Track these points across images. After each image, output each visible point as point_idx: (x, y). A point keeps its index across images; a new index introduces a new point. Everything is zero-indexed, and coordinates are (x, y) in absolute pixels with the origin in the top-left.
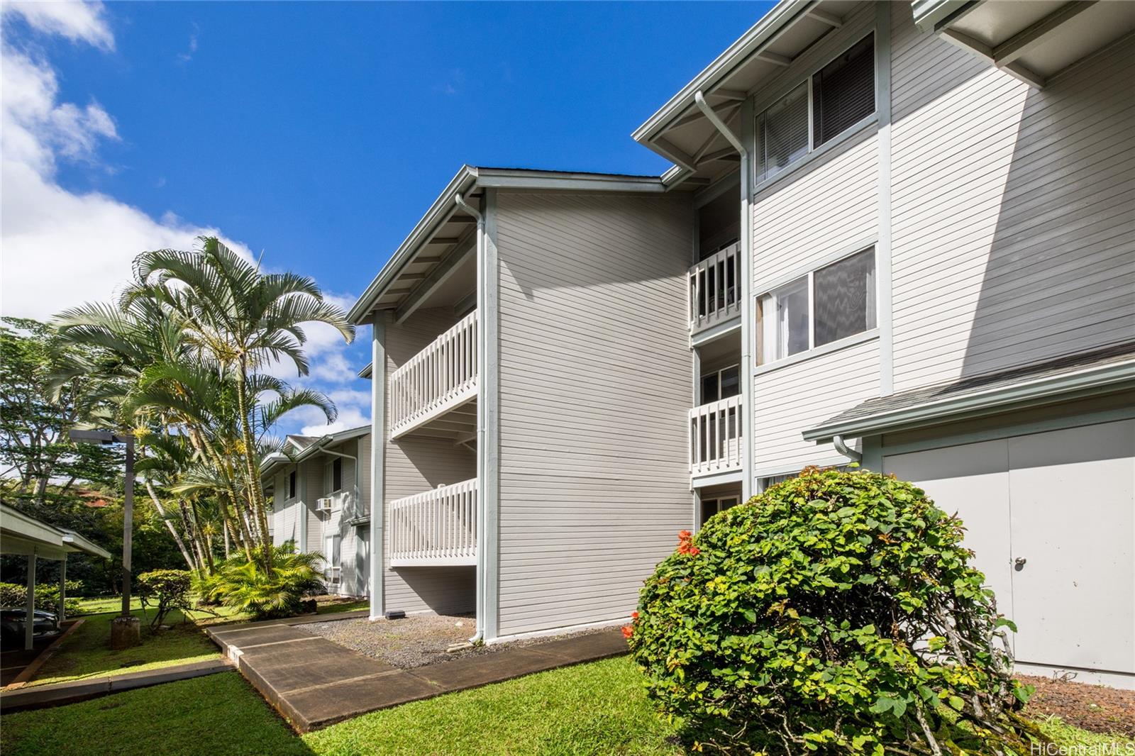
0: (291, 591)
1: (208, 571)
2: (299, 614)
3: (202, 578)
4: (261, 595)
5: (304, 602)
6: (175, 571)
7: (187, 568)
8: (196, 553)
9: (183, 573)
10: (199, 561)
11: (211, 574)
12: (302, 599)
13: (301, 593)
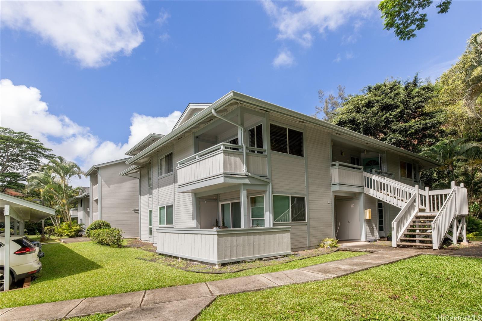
0: (75, 232)
1: (59, 227)
2: (78, 237)
3: (57, 229)
4: (69, 232)
5: (79, 235)
6: (52, 227)
7: (54, 226)
8: (56, 222)
9: (53, 227)
10: (57, 224)
11: (60, 228)
12: (79, 234)
13: (79, 232)
